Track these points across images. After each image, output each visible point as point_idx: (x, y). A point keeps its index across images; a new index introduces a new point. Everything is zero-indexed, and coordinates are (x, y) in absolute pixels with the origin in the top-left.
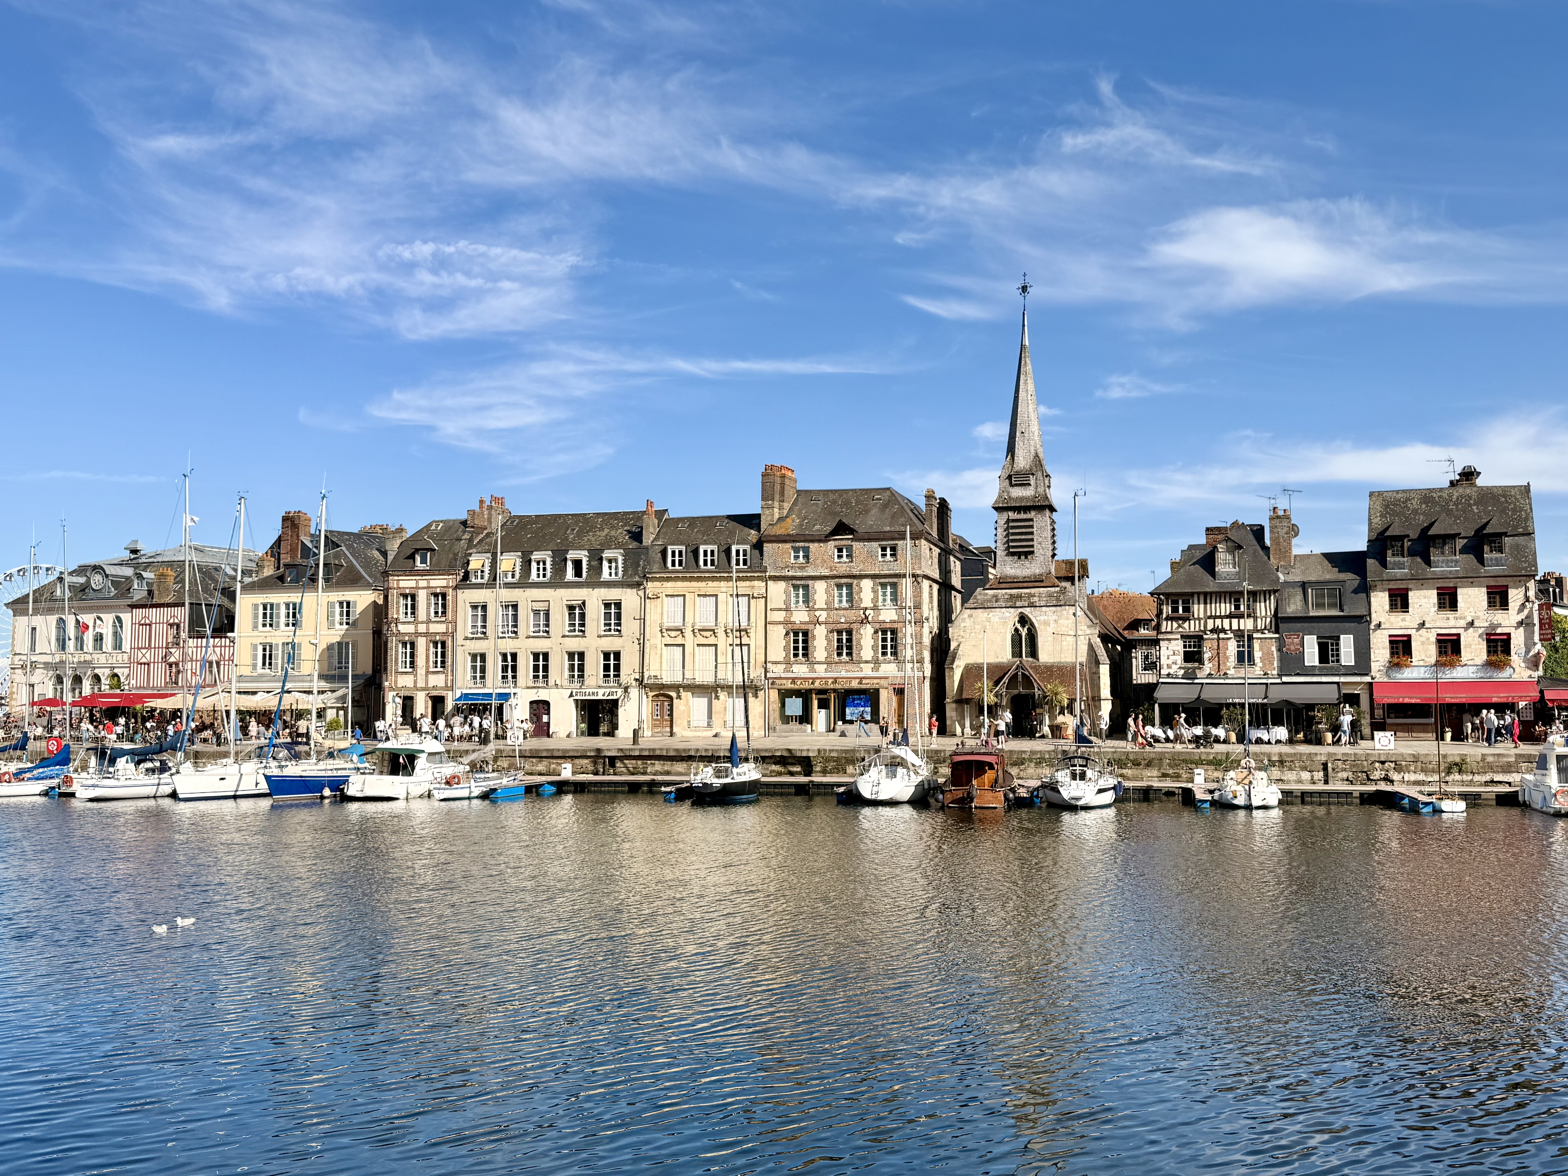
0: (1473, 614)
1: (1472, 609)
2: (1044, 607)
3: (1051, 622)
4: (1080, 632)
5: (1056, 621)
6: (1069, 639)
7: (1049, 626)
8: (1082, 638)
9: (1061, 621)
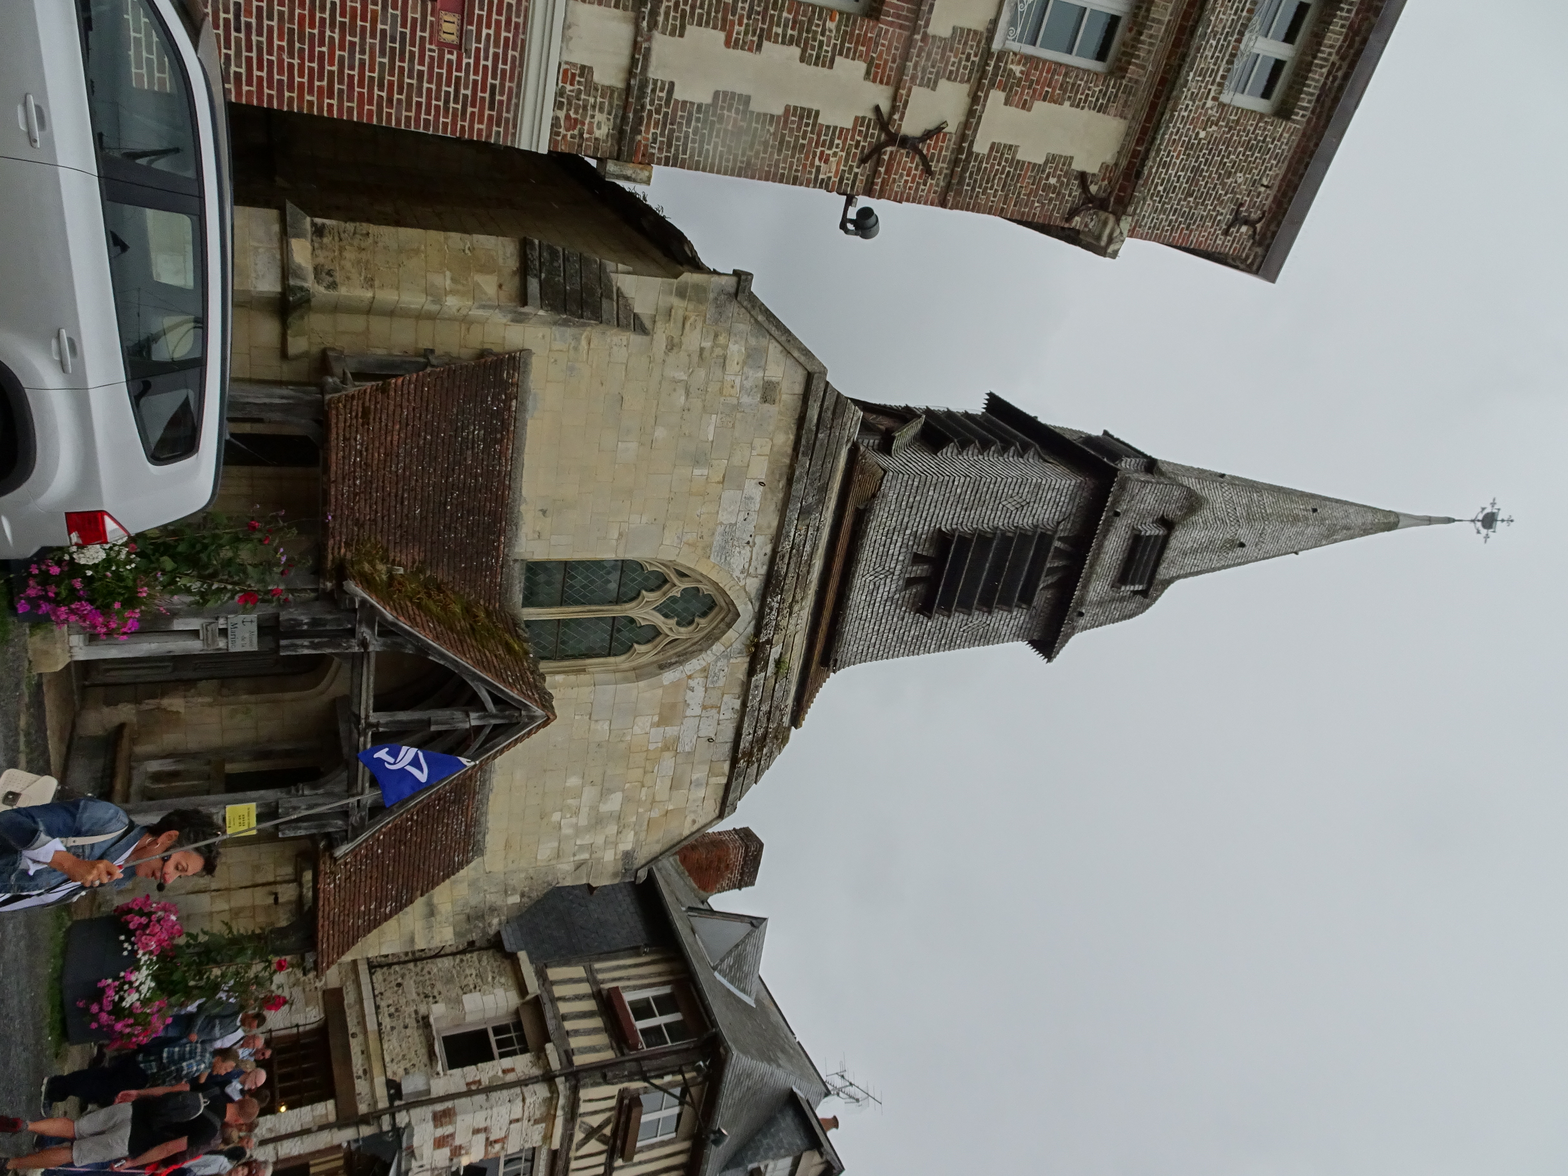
2: (737, 704)
3: (671, 731)
4: (612, 829)
5: (670, 746)
6: (589, 794)
7: (658, 725)
8: (586, 840)
9: (668, 762)
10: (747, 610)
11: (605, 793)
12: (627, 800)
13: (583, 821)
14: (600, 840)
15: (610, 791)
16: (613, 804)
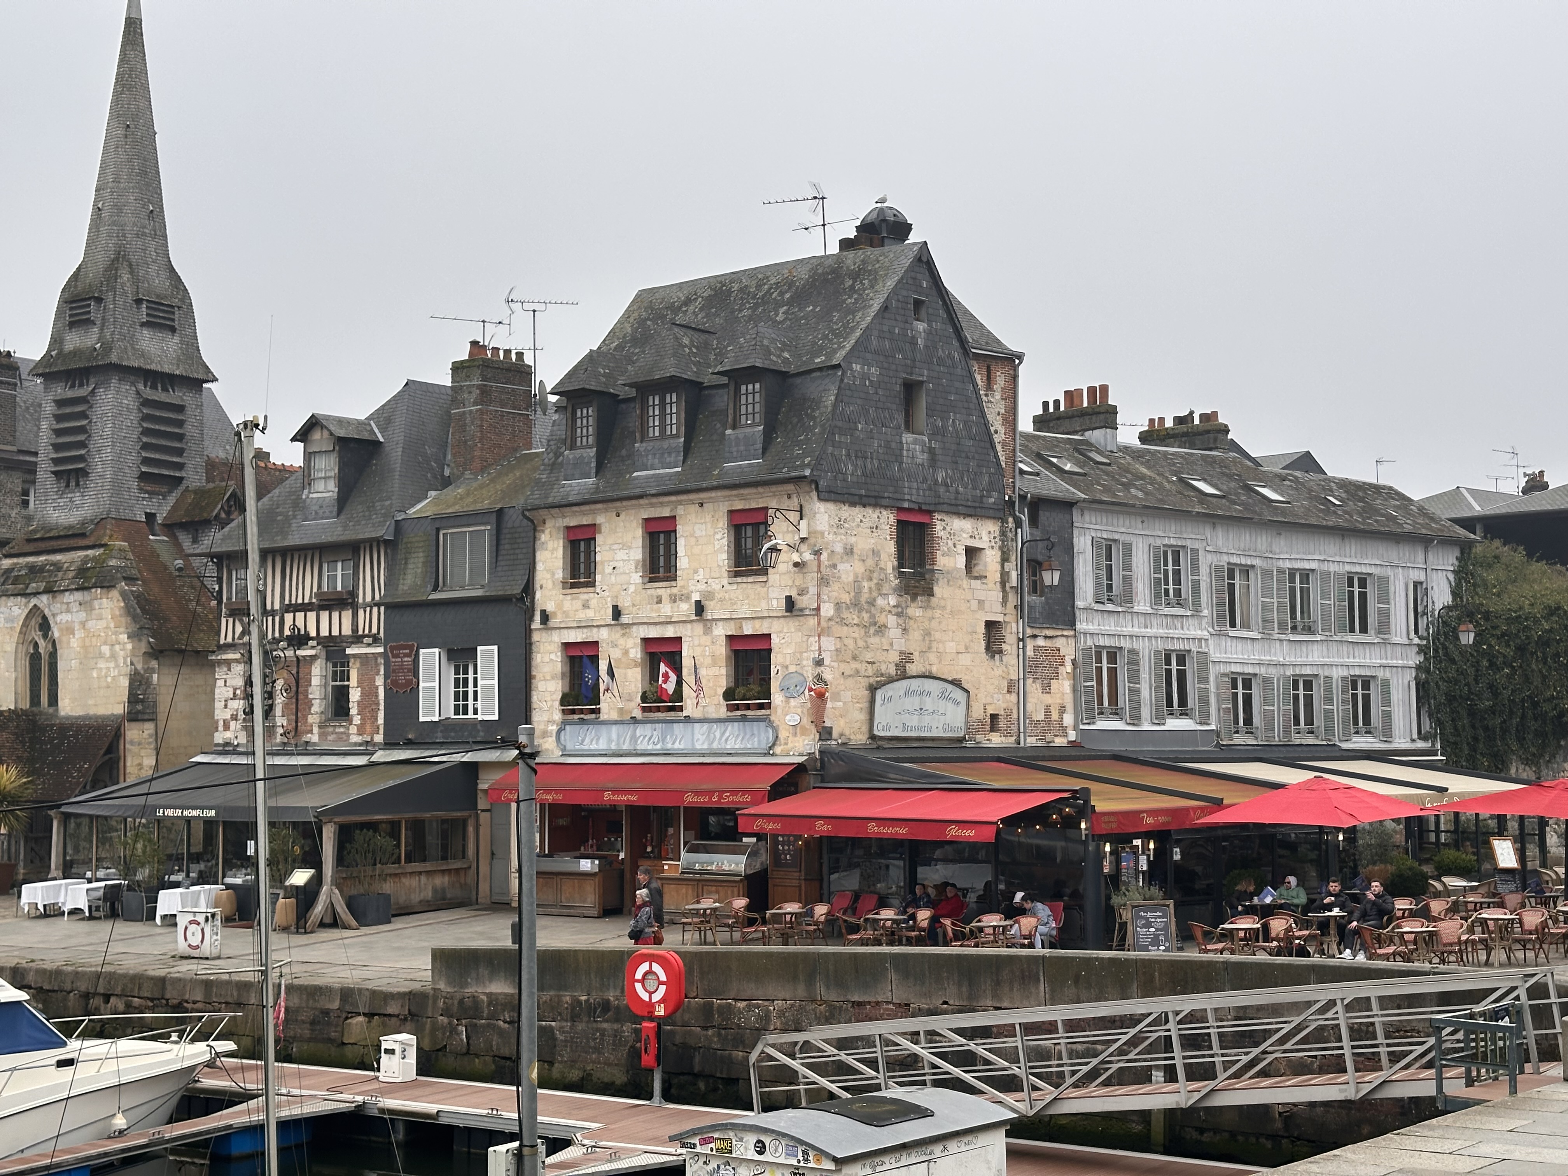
0: (702, 587)
1: (701, 575)
2: (67, 594)
3: (77, 627)
4: (117, 647)
5: (83, 624)
6: (102, 665)
7: (74, 634)
8: (121, 661)
9: (90, 624)
10: (34, 601)
11: (101, 656)
12: (105, 643)
13: (112, 665)
14: (122, 653)
15: (100, 653)
16: (106, 649)
